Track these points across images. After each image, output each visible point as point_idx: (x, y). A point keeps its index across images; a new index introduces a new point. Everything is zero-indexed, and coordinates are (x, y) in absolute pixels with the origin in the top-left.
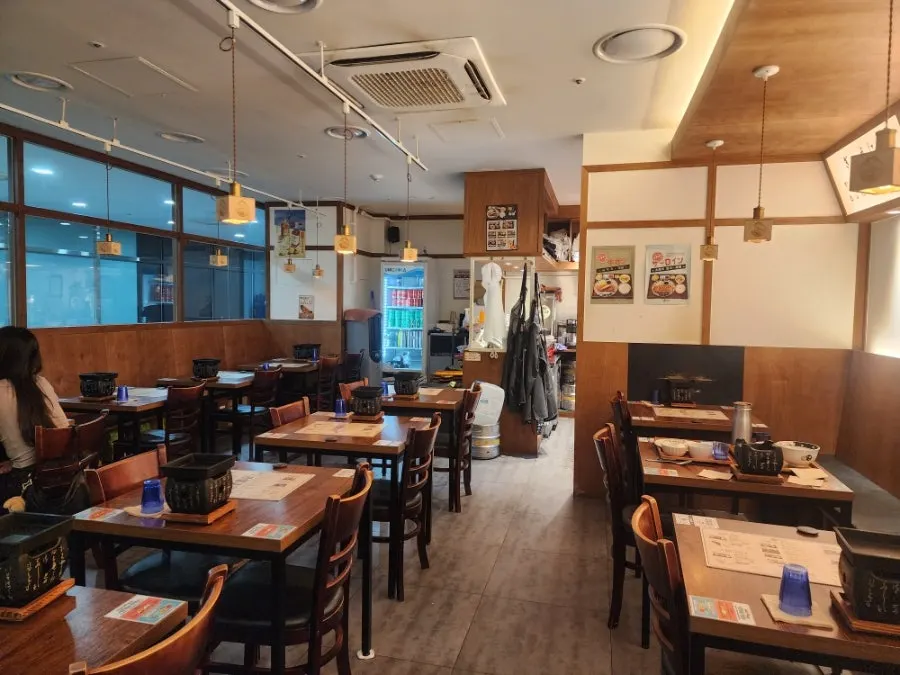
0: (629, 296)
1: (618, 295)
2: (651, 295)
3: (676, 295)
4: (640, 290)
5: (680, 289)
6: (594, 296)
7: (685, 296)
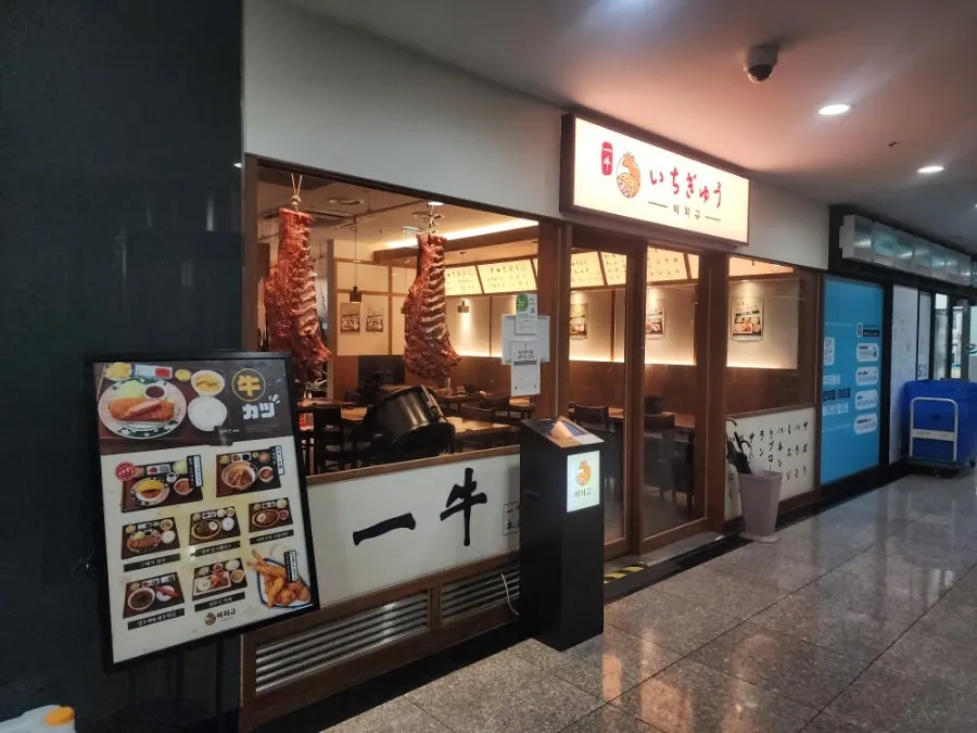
0: (358, 330)
1: (353, 330)
2: (368, 330)
3: (378, 330)
4: (363, 328)
5: (379, 327)
6: (342, 330)
7: (381, 330)
